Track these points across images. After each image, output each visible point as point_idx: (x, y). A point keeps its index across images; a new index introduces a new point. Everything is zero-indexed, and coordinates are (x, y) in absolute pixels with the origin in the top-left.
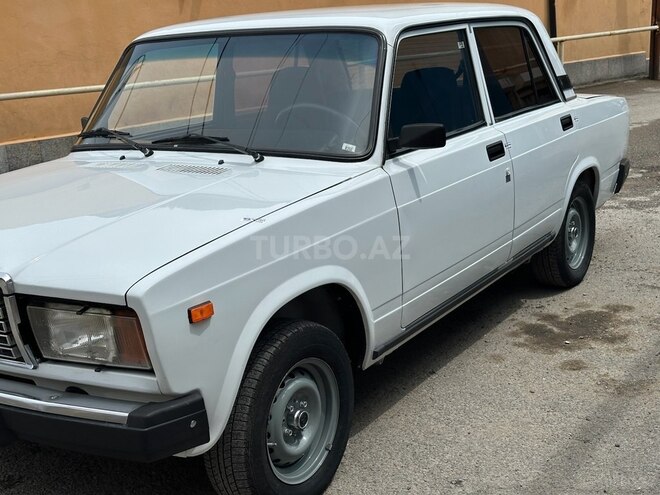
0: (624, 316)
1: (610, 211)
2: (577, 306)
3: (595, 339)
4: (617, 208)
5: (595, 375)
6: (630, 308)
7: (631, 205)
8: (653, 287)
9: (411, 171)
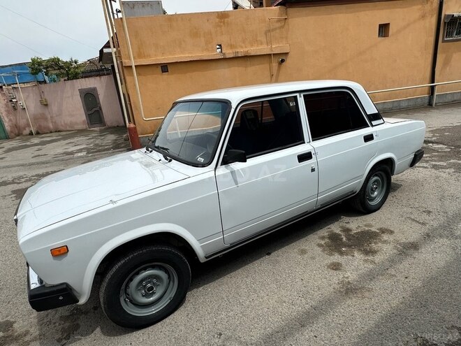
0: (385, 237)
1: (421, 169)
2: (366, 226)
3: (360, 250)
4: (426, 168)
5: (341, 276)
6: (392, 232)
7: (435, 167)
8: (413, 220)
9: (233, 172)
